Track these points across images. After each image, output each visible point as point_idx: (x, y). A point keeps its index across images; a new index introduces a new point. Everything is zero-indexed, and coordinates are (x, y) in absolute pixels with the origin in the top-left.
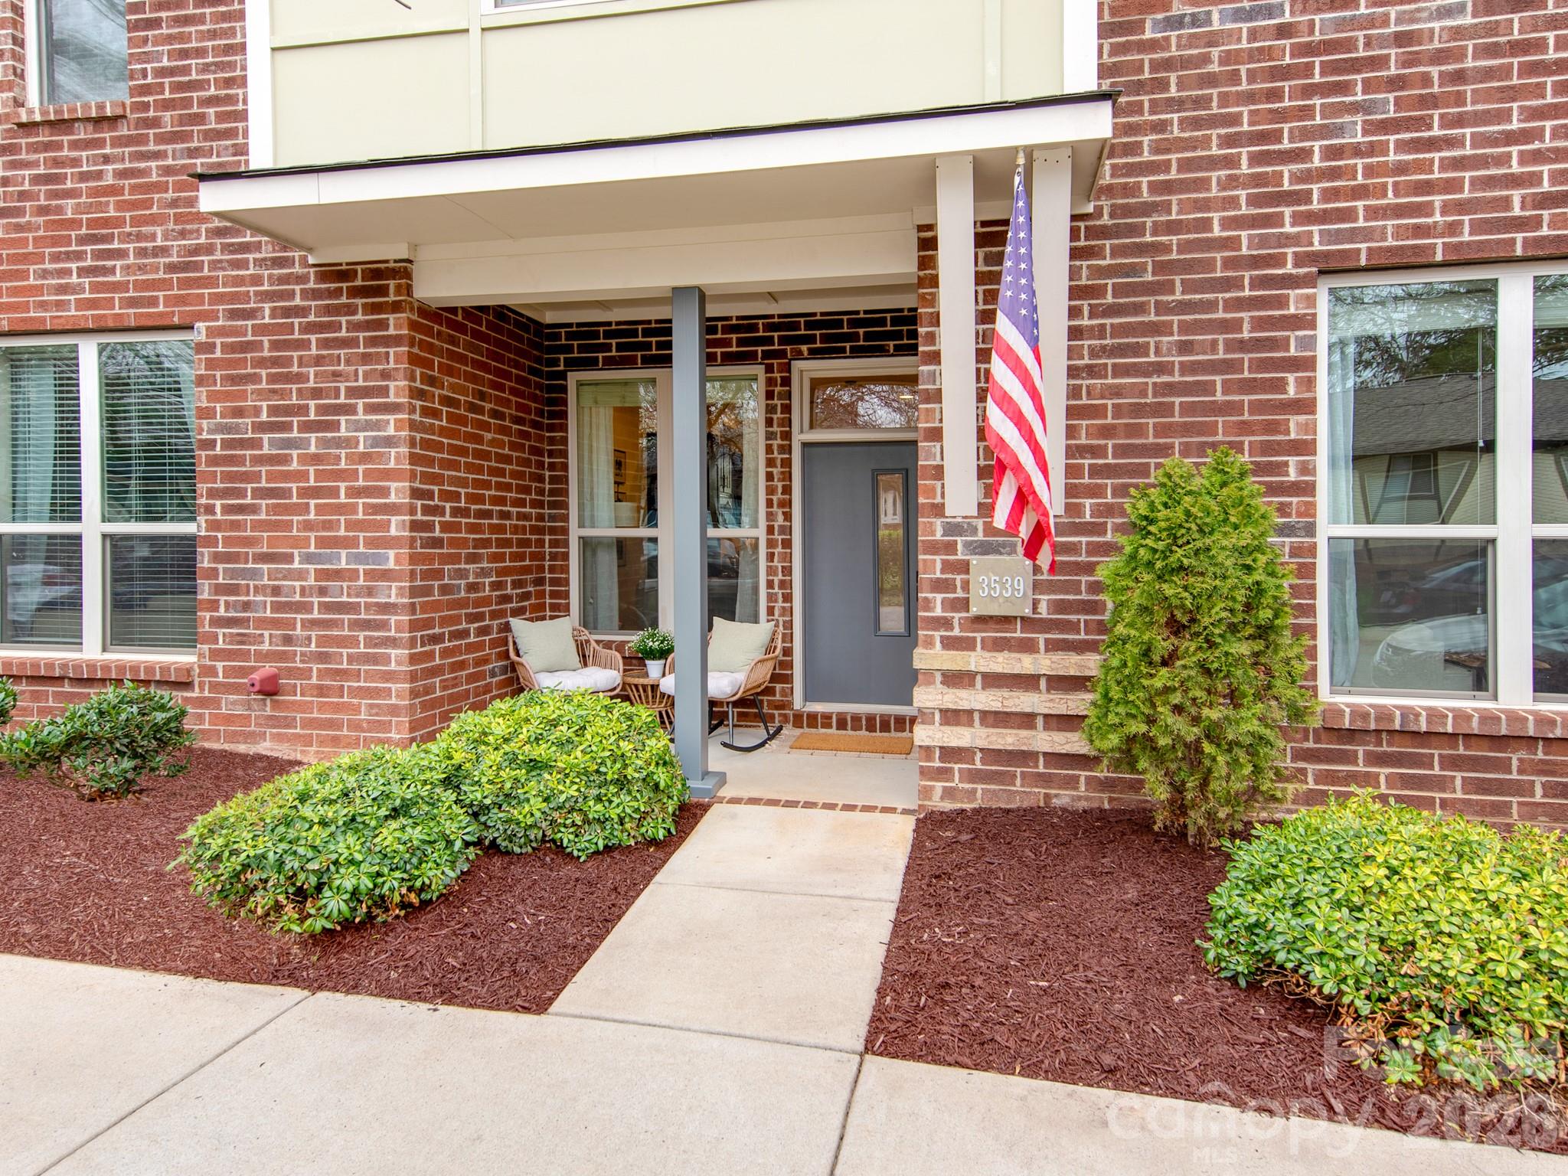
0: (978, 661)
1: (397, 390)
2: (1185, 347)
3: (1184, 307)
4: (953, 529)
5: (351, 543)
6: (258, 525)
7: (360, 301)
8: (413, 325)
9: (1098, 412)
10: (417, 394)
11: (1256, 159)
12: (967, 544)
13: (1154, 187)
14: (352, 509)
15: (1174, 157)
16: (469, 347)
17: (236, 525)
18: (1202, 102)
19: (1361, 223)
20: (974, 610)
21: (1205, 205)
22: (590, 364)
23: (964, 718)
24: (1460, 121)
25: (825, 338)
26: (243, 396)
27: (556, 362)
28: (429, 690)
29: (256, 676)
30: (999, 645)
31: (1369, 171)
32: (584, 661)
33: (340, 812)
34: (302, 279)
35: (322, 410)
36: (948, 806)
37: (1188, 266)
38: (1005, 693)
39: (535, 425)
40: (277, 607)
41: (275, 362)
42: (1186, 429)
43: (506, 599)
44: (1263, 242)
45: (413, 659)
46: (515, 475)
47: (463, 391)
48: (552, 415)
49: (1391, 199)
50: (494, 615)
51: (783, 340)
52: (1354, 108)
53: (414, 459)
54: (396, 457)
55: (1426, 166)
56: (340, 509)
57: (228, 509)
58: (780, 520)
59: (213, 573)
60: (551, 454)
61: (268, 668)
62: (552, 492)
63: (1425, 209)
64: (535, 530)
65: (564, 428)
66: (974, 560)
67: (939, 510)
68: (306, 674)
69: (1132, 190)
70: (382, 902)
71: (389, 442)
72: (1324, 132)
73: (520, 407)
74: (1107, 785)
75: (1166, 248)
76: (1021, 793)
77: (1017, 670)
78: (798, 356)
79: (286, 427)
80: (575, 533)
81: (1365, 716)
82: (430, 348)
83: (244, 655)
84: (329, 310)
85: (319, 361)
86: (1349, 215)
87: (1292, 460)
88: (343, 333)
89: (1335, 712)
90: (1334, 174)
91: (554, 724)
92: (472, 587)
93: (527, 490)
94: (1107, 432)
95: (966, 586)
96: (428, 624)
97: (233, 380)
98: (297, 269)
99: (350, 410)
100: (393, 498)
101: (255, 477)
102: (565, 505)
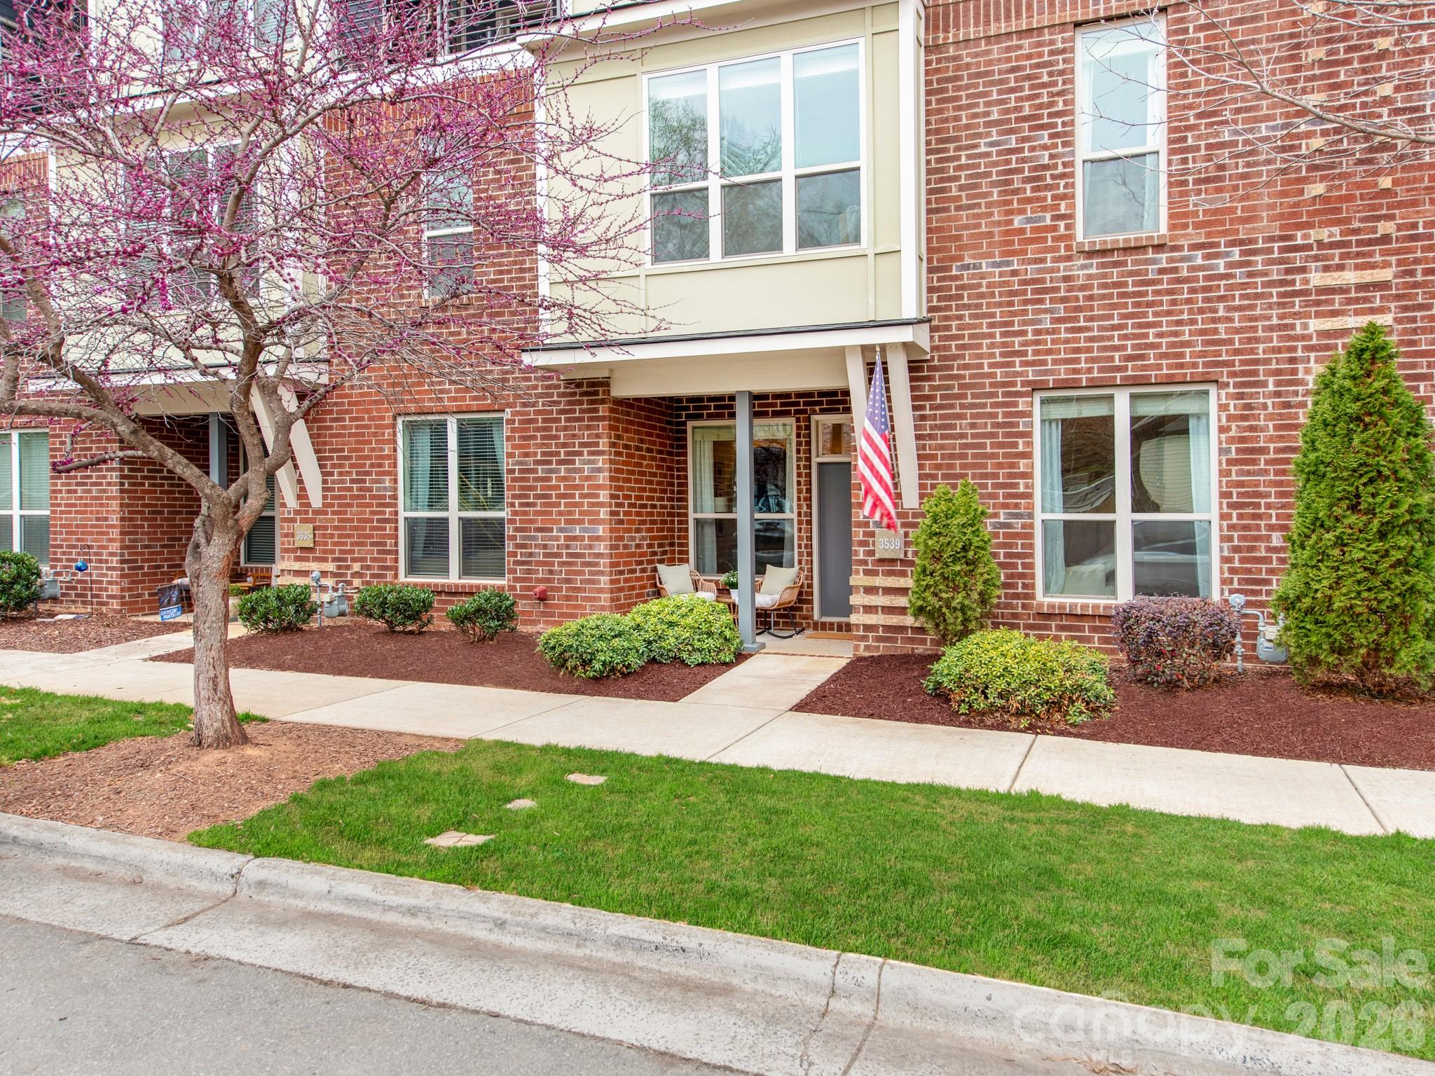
0: (880, 581)
1: (603, 444)
2: (973, 426)
3: (972, 406)
5: (580, 522)
6: (536, 513)
7: (585, 398)
8: (611, 410)
9: (934, 457)
10: (613, 445)
11: (1003, 334)
12: (875, 523)
13: (958, 347)
14: (582, 504)
15: (966, 332)
16: (636, 416)
17: (525, 513)
18: (979, 306)
19: (1050, 367)
20: (877, 556)
21: (980, 356)
22: (699, 417)
23: (874, 610)
24: (1091, 319)
25: (829, 403)
26: (528, 446)
27: (680, 416)
28: (618, 599)
29: (537, 590)
30: (889, 573)
31: (1053, 342)
32: (697, 590)
33: (597, 633)
34: (558, 387)
35: (567, 454)
36: (867, 654)
37: (973, 386)
38: (892, 597)
39: (670, 453)
40: (546, 555)
41: (544, 429)
42: (974, 466)
43: (655, 553)
44: (1007, 374)
45: (612, 582)
46: (659, 483)
47: (633, 440)
48: (679, 447)
49: (1062, 356)
50: (649, 562)
51: (806, 404)
52: (1046, 311)
53: (612, 479)
54: (603, 478)
55: (1077, 340)
56: (576, 505)
57: (521, 505)
58: (805, 509)
59: (513, 538)
60: (678, 470)
61: (542, 586)
62: (679, 492)
63: (1077, 361)
64: (670, 514)
65: (685, 454)
66: (877, 531)
68: (559, 589)
69: (948, 348)
70: (613, 669)
71: (599, 470)
72: (1033, 322)
73: (662, 444)
75: (963, 377)
76: (901, 647)
77: (897, 586)
78: (814, 412)
79: (549, 462)
80: (692, 516)
81: (1053, 607)
82: (617, 420)
83: (530, 580)
84: (569, 403)
85: (565, 428)
86: (1044, 363)
87: (1022, 482)
88: (577, 415)
89: (1041, 605)
90: (1038, 342)
91: (679, 607)
92: (638, 546)
93: (664, 491)
94: (938, 467)
95: (873, 544)
96: (617, 564)
97: (524, 438)
98: (555, 382)
99: (581, 454)
100: (601, 499)
101: (535, 488)
102: (686, 500)
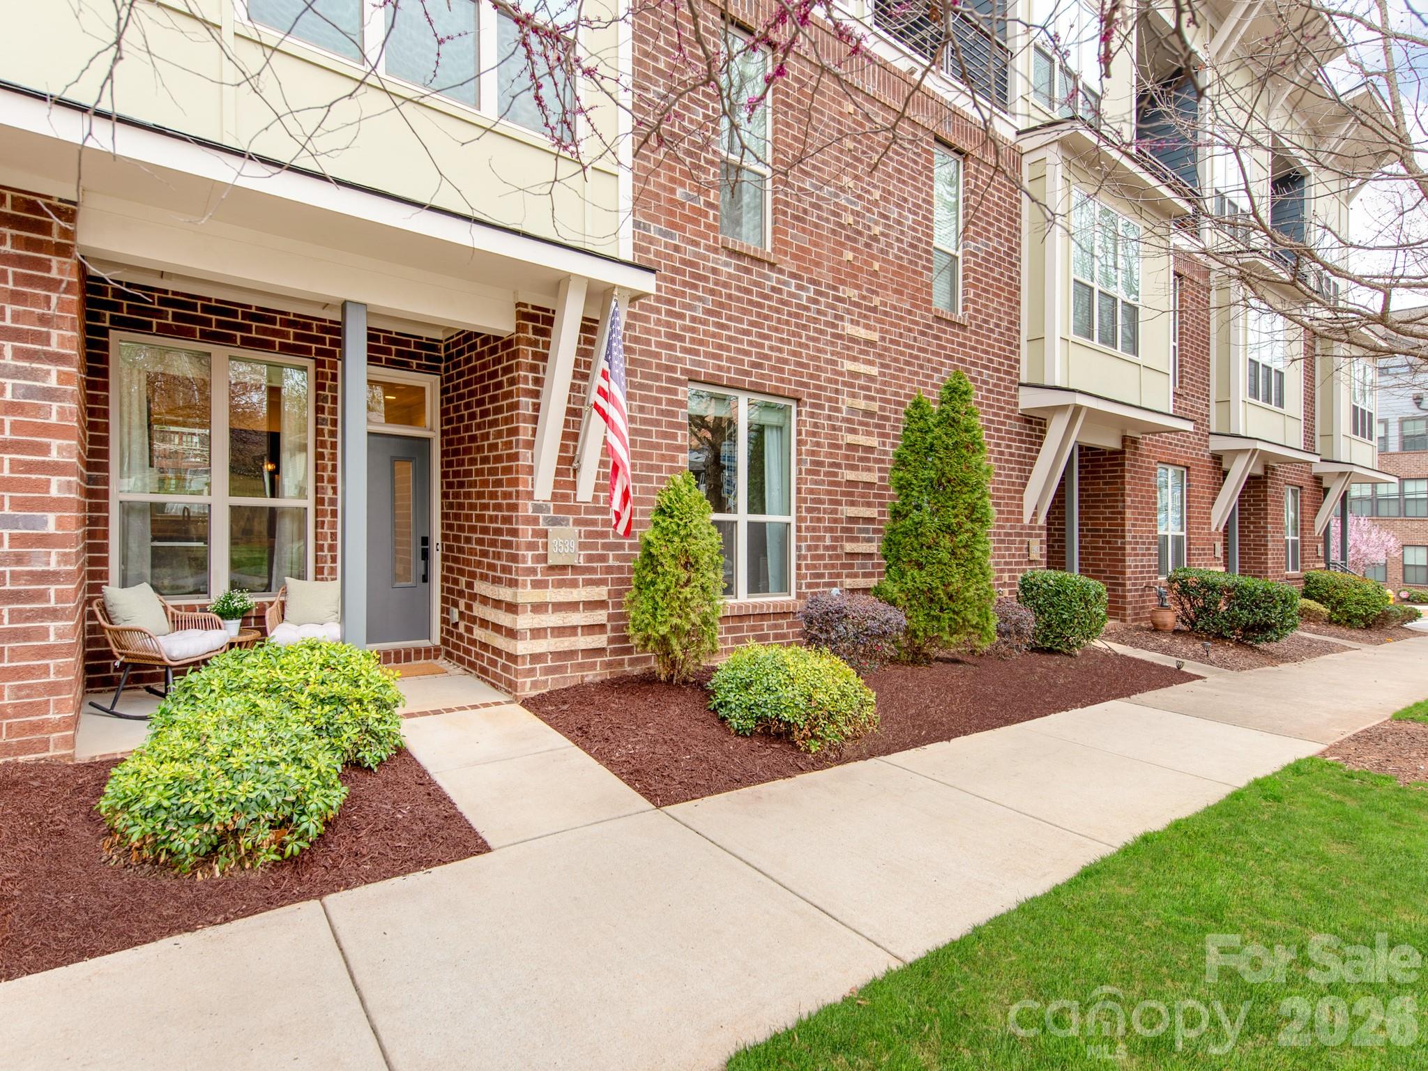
0: (553, 595)
1: (61, 341)
4: (538, 508)
7: (9, 232)
11: (667, 312)
12: (545, 519)
20: (551, 562)
22: (141, 326)
23: (542, 633)
27: (98, 317)
30: (560, 584)
31: (704, 333)
36: (533, 693)
38: (562, 614)
44: (670, 358)
48: (93, 372)
49: (711, 349)
51: (334, 342)
52: (699, 299)
54: (60, 412)
55: (720, 337)
60: (93, 413)
62: (93, 453)
63: (720, 358)
65: (106, 387)
66: (551, 529)
67: (530, 495)
71: (49, 394)
72: (690, 307)
74: (609, 665)
76: (571, 677)
77: (570, 599)
80: (115, 497)
86: (698, 353)
90: (693, 330)
95: (546, 546)
100: (54, 457)
102: (106, 468)
